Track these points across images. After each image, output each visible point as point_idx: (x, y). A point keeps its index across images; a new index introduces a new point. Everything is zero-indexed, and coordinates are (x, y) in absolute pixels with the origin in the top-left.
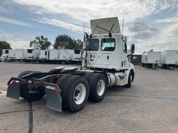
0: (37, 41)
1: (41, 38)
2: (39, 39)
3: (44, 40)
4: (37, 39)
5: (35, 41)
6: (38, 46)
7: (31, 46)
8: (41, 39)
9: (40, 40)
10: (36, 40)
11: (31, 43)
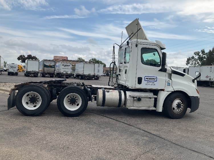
0: (196, 57)
1: (201, 53)
2: (198, 54)
3: (205, 56)
4: (195, 54)
5: (193, 58)
6: (197, 63)
7: (188, 63)
8: (202, 55)
9: (200, 55)
10: (194, 56)
11: (188, 60)
